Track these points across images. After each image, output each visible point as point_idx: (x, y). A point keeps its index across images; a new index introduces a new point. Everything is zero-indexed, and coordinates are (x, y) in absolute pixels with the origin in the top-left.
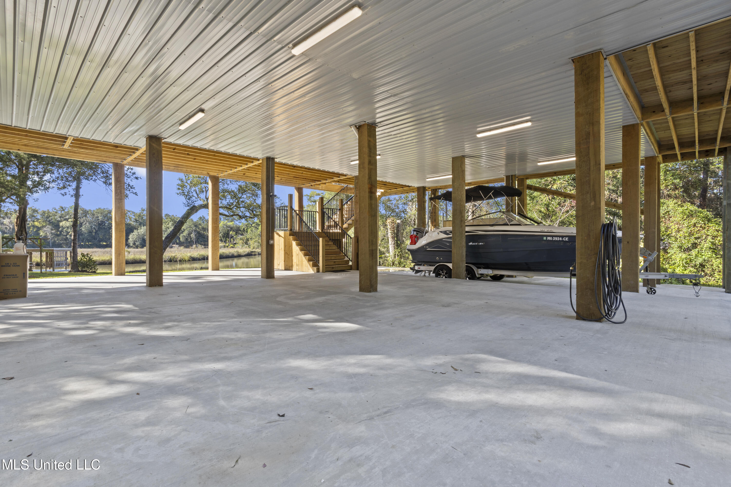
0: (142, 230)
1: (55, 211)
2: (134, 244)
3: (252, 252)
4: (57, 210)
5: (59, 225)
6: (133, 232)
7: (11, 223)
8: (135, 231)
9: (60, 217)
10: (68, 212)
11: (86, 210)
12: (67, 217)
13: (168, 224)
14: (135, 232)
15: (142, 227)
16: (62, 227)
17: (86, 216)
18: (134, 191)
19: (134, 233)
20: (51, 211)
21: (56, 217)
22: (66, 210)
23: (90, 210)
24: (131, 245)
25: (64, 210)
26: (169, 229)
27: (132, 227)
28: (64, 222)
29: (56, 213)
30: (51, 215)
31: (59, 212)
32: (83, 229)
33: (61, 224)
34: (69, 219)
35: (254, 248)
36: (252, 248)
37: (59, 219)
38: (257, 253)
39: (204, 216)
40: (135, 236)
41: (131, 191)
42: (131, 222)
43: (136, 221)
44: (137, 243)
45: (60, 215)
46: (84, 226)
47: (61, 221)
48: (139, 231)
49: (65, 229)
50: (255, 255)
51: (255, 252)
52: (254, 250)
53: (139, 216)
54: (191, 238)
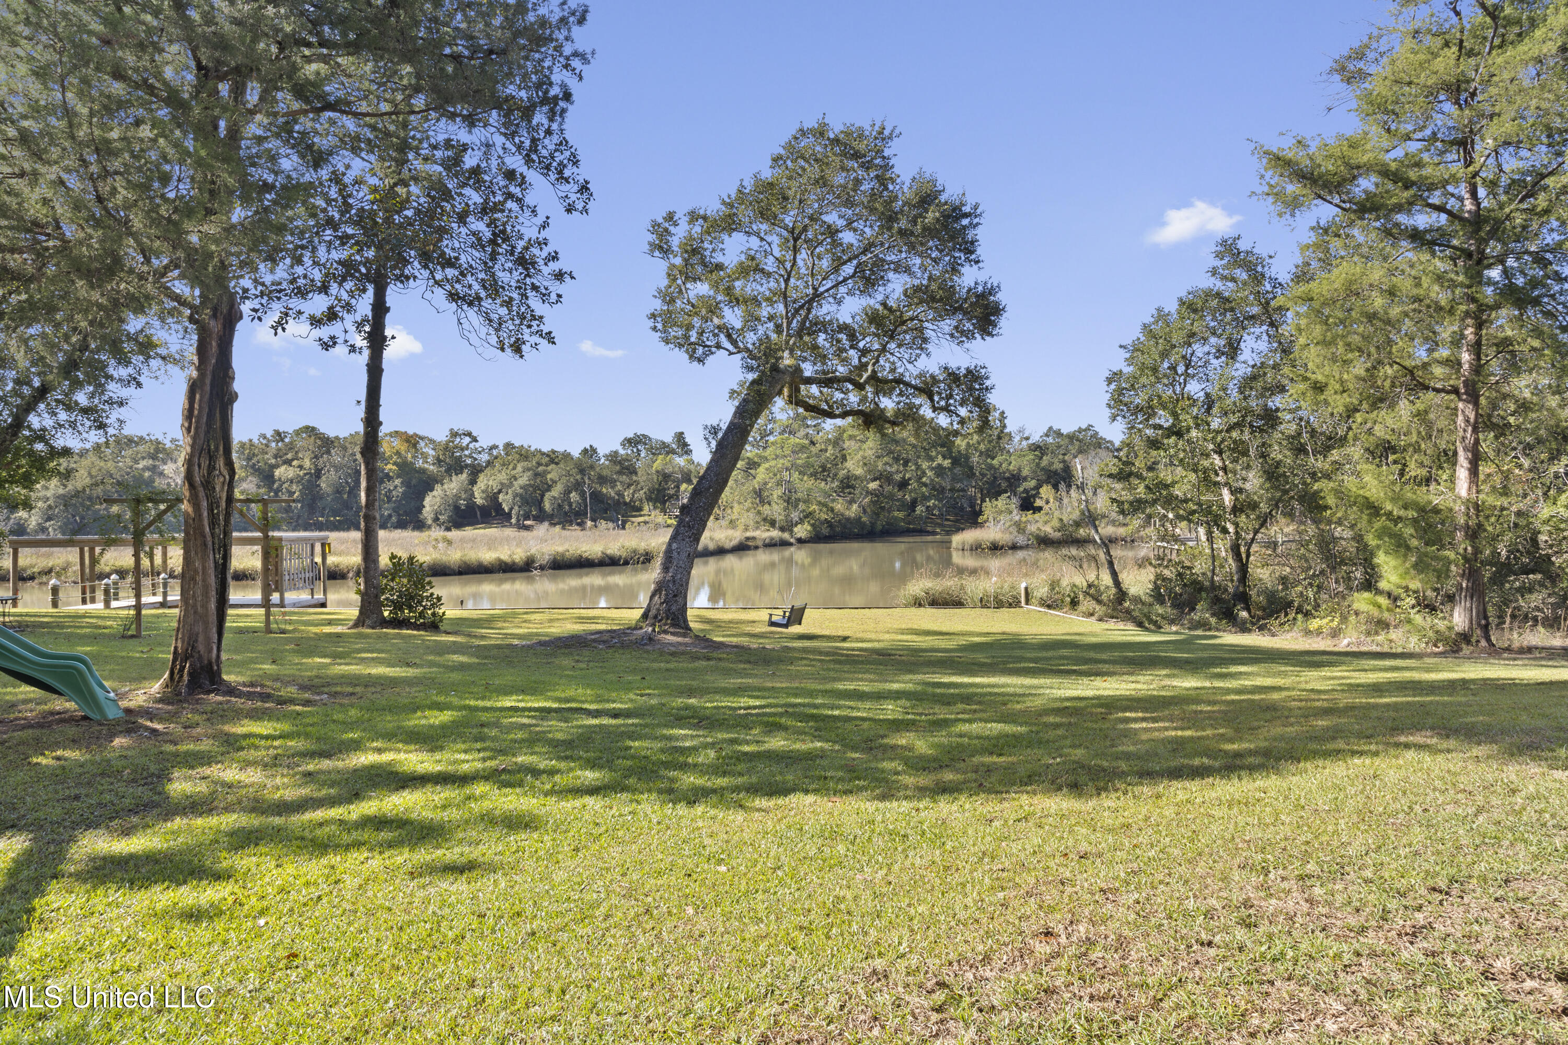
0: (453, 485)
1: (264, 442)
2: (436, 519)
3: (748, 539)
4: (269, 441)
5: (273, 476)
6: (432, 490)
7: (176, 472)
8: (438, 487)
9: (276, 457)
10: (291, 443)
11: (328, 438)
12: (289, 456)
13: (514, 468)
14: (438, 491)
15: (454, 478)
16: (280, 479)
17: (328, 452)
18: (546, 329)
19: (435, 493)
20: (256, 441)
21: (266, 456)
22: (287, 440)
23: (337, 438)
24: (430, 522)
25: (282, 440)
26: (516, 479)
27: (429, 477)
28: (283, 468)
29: (267, 446)
30: (256, 451)
31: (273, 445)
32: (323, 485)
33: (277, 473)
34: (293, 460)
35: (746, 530)
36: (741, 527)
37: (273, 461)
38: (760, 543)
39: (595, 446)
40: (438, 499)
41: (535, 328)
42: (426, 466)
43: (439, 461)
44: (442, 518)
45: (275, 452)
46: (324, 478)
47: (277, 466)
48: (446, 486)
49: (286, 485)
50: (756, 548)
51: (754, 538)
52: (748, 534)
53: (446, 448)
54: (570, 504)
